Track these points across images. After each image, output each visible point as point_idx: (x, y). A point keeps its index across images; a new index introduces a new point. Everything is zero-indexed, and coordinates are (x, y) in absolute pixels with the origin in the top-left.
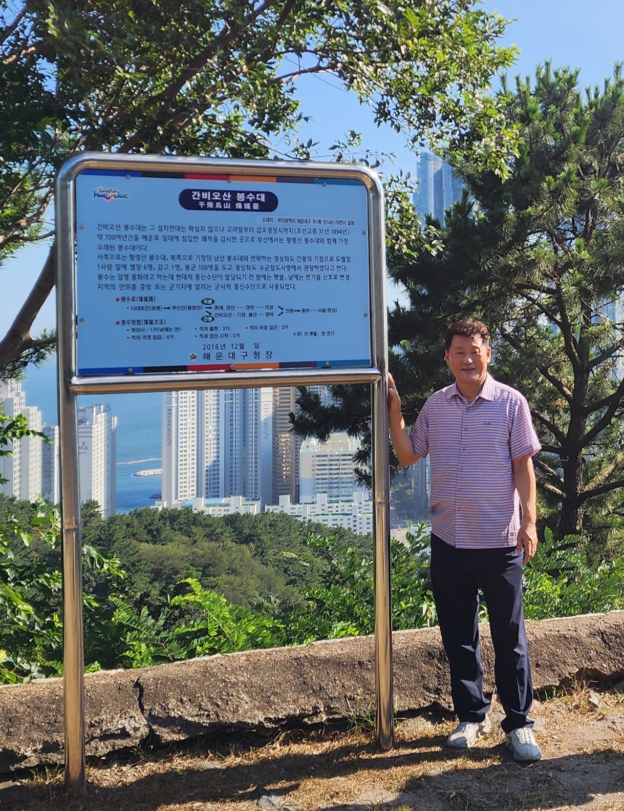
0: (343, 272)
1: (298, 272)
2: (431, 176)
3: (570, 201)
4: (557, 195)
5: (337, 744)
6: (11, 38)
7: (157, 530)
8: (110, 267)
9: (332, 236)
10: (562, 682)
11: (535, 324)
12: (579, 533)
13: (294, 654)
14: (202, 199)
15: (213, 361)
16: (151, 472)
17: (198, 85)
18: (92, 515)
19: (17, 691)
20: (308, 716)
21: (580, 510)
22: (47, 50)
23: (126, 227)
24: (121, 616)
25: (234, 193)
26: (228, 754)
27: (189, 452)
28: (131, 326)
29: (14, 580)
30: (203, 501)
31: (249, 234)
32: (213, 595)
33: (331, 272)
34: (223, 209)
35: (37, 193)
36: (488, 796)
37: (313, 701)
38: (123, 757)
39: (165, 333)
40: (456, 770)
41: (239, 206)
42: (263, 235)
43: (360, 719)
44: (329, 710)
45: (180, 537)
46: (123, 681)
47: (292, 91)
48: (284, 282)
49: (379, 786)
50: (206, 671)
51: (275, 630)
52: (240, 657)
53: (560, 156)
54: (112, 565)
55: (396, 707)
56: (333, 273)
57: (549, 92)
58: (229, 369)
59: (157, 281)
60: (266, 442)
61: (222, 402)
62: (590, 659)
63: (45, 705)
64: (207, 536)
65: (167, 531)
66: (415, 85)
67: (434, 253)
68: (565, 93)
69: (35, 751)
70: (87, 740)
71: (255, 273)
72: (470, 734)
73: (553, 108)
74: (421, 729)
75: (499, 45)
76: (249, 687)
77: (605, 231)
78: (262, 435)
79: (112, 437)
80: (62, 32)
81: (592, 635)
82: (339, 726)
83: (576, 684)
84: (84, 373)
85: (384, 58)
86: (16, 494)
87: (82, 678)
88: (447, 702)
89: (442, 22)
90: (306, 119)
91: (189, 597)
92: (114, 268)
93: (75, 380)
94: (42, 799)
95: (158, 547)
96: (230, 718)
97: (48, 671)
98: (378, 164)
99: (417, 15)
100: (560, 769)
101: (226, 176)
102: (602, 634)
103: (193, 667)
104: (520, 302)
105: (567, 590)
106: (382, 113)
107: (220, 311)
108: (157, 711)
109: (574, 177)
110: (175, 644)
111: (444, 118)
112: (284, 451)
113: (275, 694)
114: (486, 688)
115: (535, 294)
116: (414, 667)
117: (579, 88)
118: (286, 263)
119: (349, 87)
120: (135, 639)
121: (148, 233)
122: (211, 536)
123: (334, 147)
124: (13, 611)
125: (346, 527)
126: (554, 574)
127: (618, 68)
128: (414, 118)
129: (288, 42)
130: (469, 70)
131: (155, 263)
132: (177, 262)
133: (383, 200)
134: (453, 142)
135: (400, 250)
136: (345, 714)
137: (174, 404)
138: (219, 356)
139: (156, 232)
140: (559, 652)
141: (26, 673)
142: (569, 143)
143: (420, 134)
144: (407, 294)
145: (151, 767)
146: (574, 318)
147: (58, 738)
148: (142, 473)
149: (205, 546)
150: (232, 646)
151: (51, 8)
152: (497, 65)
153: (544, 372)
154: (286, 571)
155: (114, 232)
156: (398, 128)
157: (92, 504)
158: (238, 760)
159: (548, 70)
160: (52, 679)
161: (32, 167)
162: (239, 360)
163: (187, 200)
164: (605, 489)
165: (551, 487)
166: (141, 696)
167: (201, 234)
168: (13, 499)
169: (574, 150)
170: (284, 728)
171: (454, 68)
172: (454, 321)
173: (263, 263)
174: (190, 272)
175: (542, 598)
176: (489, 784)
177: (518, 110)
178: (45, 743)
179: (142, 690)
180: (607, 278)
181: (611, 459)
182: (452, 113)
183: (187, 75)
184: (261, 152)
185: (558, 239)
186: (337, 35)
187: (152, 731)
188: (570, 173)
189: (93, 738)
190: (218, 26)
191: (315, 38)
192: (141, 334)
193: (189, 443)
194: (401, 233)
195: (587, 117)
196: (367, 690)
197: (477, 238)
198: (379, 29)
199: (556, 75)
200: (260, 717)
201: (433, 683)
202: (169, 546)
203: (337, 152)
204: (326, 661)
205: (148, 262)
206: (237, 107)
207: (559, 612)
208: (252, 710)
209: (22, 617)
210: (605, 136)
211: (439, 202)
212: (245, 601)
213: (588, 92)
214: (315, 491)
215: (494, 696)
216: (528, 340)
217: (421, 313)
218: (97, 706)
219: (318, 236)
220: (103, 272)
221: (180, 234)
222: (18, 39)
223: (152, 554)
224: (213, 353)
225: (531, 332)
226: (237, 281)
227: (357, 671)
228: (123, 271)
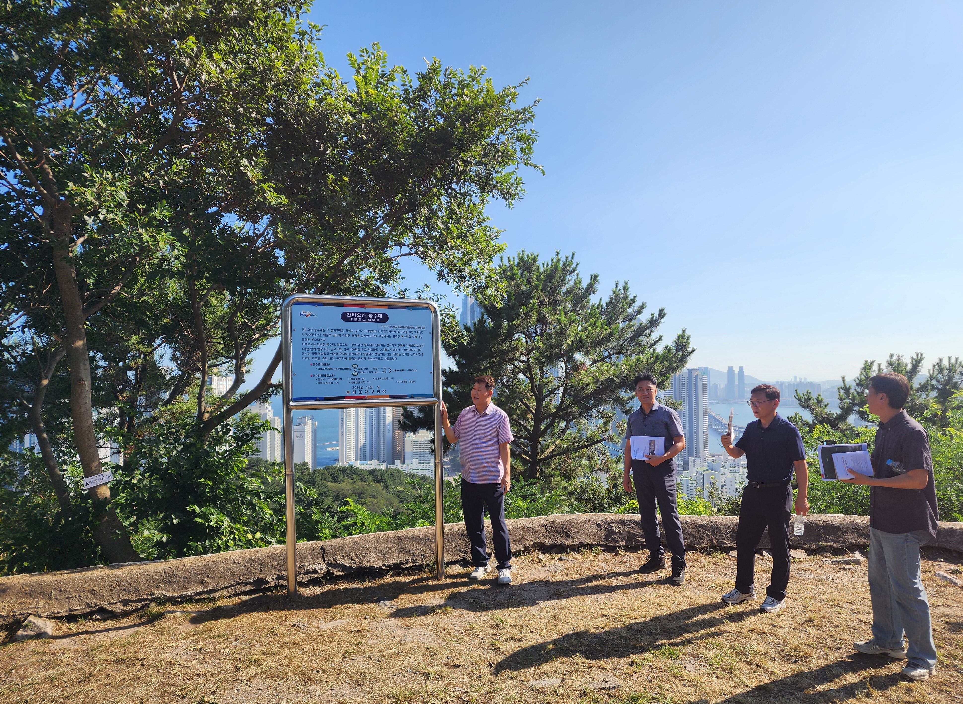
0: (420, 352)
1: (398, 352)
2: (469, 305)
3: (534, 318)
4: (527, 315)
5: (417, 577)
6: (262, 239)
7: (337, 476)
8: (308, 349)
9: (415, 335)
10: (525, 548)
11: (517, 378)
12: (537, 478)
13: (397, 534)
14: (352, 317)
15: (357, 394)
16: (333, 448)
17: (350, 262)
18: (305, 469)
19: (265, 551)
20: (403, 564)
21: (538, 467)
22: (279, 245)
23: (316, 330)
24: (316, 517)
25: (367, 314)
26: (365, 581)
27: (352, 439)
28: (318, 377)
29: (264, 498)
30: (359, 462)
31: (375, 334)
32: (359, 507)
33: (414, 352)
34: (362, 321)
35: (276, 314)
36: (489, 602)
37: (406, 557)
38: (315, 582)
39: (334, 381)
40: (474, 589)
41: (370, 320)
42: (381, 334)
43: (428, 565)
44: (414, 561)
45: (347, 480)
46: (315, 546)
47: (397, 264)
48: (391, 357)
49: (437, 597)
50: (355, 542)
51: (389, 524)
52: (371, 535)
53: (529, 296)
54: (312, 493)
55: (446, 560)
56: (415, 352)
57: (524, 265)
58: (365, 398)
59: (331, 356)
60: (389, 434)
61: (368, 415)
62: (539, 538)
63: (278, 558)
64: (361, 479)
65: (341, 477)
66: (456, 262)
67: (465, 343)
68: (532, 265)
69: (273, 579)
70: (297, 574)
71: (377, 352)
72: (480, 573)
73: (526, 272)
74: (457, 570)
75: (497, 242)
76: (375, 550)
77: (551, 332)
78: (387, 431)
79: (315, 432)
80: (285, 236)
81: (540, 526)
82: (418, 568)
83: (532, 550)
84: (295, 400)
85: (441, 248)
86: (269, 459)
87: (295, 547)
88: (469, 557)
89: (468, 231)
90: (402, 278)
91: (348, 507)
92: (310, 349)
93: (291, 403)
94: (276, 602)
95: (337, 484)
96: (366, 564)
97: (280, 542)
98: (438, 300)
99: (457, 228)
100: (523, 590)
101: (363, 306)
102: (545, 526)
103: (349, 540)
104: (510, 367)
105: (530, 505)
106: (441, 275)
107: (361, 371)
108: (331, 561)
109: (536, 306)
110: (342, 530)
111: (470, 278)
112: (398, 439)
113: (388, 553)
114: (488, 551)
115: (517, 363)
116: (454, 541)
117: (539, 263)
118: (393, 348)
119: (424, 263)
120: (323, 527)
121: (326, 333)
122: (362, 479)
123: (417, 292)
124: (263, 513)
125: (427, 475)
126: (524, 497)
127: (558, 253)
128: (456, 278)
129: (395, 241)
130: (483, 255)
131: (330, 347)
132: (340, 347)
133: (439, 318)
134: (474, 289)
135: (449, 342)
136: (421, 563)
137: (344, 416)
138: (360, 392)
139: (330, 332)
140: (524, 534)
141: (270, 543)
142: (533, 289)
143: (459, 286)
144: (455, 363)
145: (328, 587)
146: (536, 374)
147: (284, 573)
148: (329, 449)
149: (359, 484)
150: (369, 531)
151: (280, 224)
152: (496, 252)
153: (521, 400)
154: (398, 496)
155: (310, 332)
156: (448, 283)
157: (305, 464)
158: (370, 584)
159: (523, 254)
160: (282, 545)
161: (273, 301)
162: (370, 394)
163: (345, 317)
164: (551, 457)
165: (524, 456)
166: (324, 553)
167: (351, 333)
168: (267, 461)
169: (536, 293)
170: (392, 569)
171: (475, 254)
172: (477, 376)
173: (381, 347)
174: (346, 352)
175: (518, 509)
176: (489, 596)
177: (509, 273)
178: (278, 575)
179: (324, 551)
180: (551, 356)
181: (554, 443)
182: (474, 275)
183: (346, 257)
184: (382, 294)
185: (529, 336)
186: (419, 237)
187: (329, 570)
188: (534, 304)
189: (301, 573)
190: (361, 234)
191: (408, 239)
192: (323, 381)
193: (352, 435)
194: (449, 334)
195: (542, 277)
196: (432, 552)
197: (488, 336)
198: (438, 234)
199: (528, 256)
200: (381, 564)
201: (464, 549)
202: (342, 484)
203: (418, 294)
204: (412, 538)
205: (326, 347)
206: (371, 272)
207: (526, 515)
208: (376, 560)
209: (268, 516)
210: (551, 286)
211: (473, 318)
212: (379, 510)
213: (543, 265)
214: (413, 458)
215: (493, 555)
216: (514, 385)
217: (462, 372)
218: (302, 558)
219: (408, 334)
220: (305, 351)
221: (342, 333)
222: (266, 239)
223: (334, 488)
224: (358, 391)
225: (515, 381)
226: (369, 356)
227: (427, 542)
228: (314, 351)
